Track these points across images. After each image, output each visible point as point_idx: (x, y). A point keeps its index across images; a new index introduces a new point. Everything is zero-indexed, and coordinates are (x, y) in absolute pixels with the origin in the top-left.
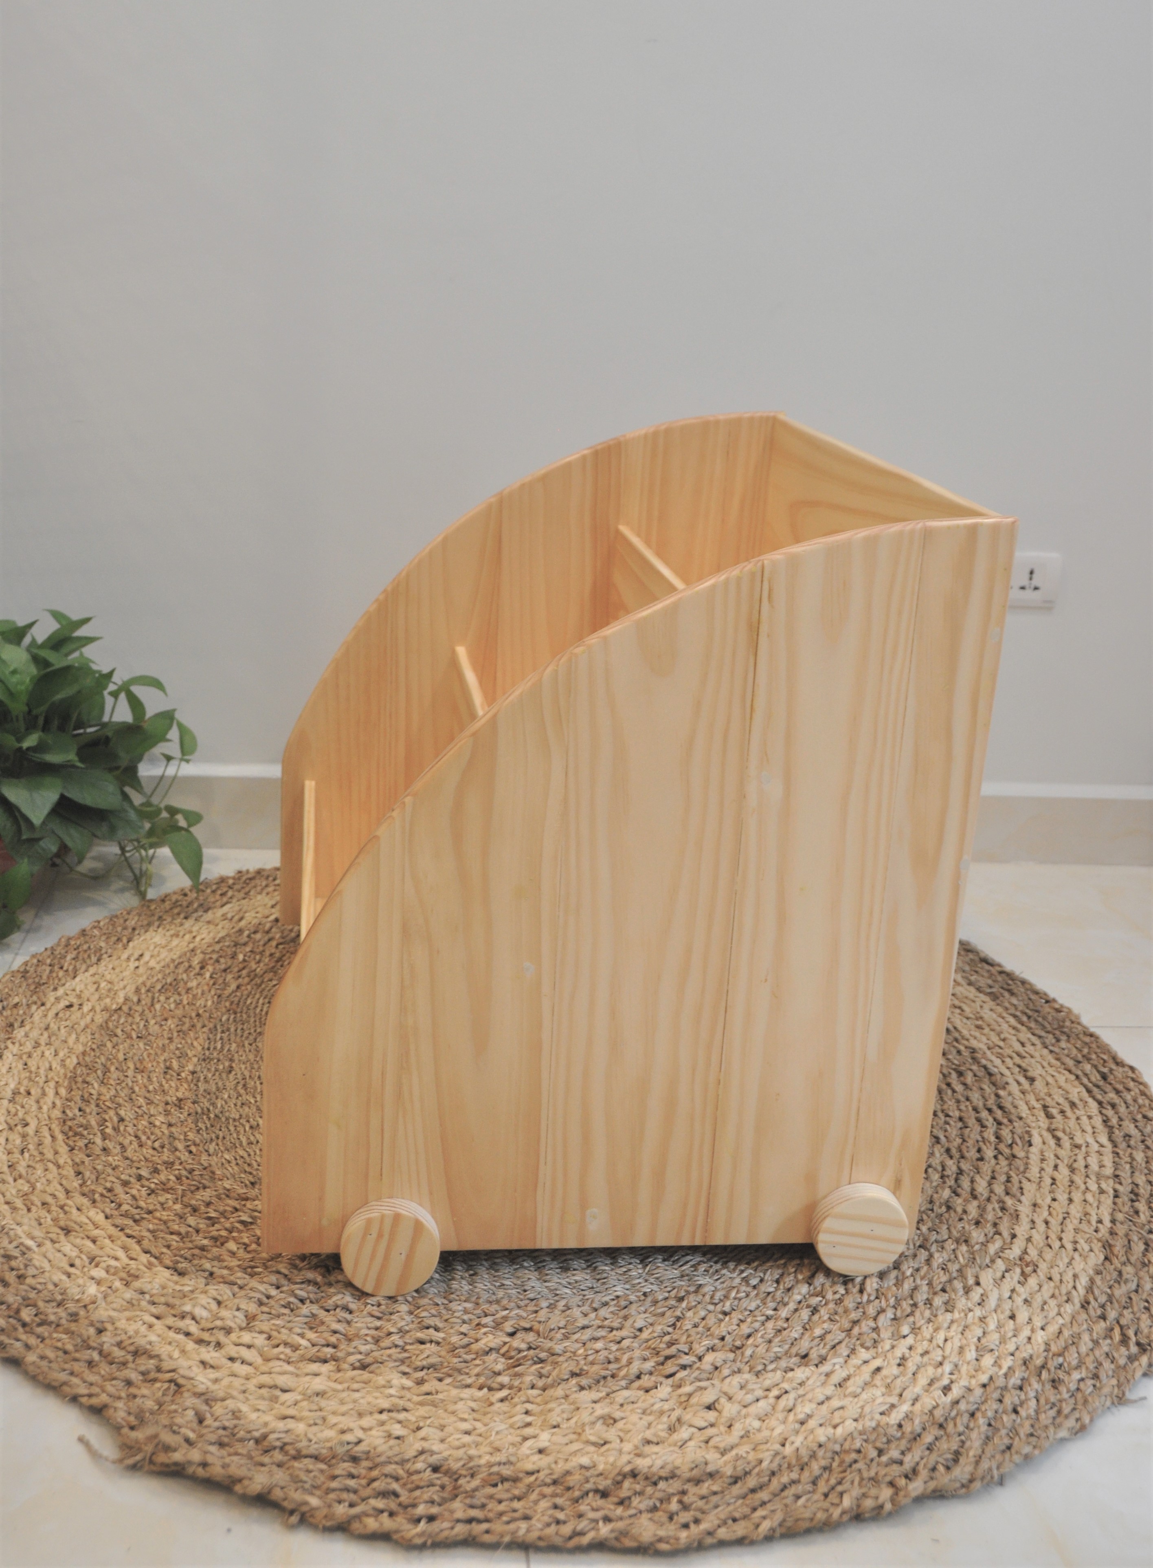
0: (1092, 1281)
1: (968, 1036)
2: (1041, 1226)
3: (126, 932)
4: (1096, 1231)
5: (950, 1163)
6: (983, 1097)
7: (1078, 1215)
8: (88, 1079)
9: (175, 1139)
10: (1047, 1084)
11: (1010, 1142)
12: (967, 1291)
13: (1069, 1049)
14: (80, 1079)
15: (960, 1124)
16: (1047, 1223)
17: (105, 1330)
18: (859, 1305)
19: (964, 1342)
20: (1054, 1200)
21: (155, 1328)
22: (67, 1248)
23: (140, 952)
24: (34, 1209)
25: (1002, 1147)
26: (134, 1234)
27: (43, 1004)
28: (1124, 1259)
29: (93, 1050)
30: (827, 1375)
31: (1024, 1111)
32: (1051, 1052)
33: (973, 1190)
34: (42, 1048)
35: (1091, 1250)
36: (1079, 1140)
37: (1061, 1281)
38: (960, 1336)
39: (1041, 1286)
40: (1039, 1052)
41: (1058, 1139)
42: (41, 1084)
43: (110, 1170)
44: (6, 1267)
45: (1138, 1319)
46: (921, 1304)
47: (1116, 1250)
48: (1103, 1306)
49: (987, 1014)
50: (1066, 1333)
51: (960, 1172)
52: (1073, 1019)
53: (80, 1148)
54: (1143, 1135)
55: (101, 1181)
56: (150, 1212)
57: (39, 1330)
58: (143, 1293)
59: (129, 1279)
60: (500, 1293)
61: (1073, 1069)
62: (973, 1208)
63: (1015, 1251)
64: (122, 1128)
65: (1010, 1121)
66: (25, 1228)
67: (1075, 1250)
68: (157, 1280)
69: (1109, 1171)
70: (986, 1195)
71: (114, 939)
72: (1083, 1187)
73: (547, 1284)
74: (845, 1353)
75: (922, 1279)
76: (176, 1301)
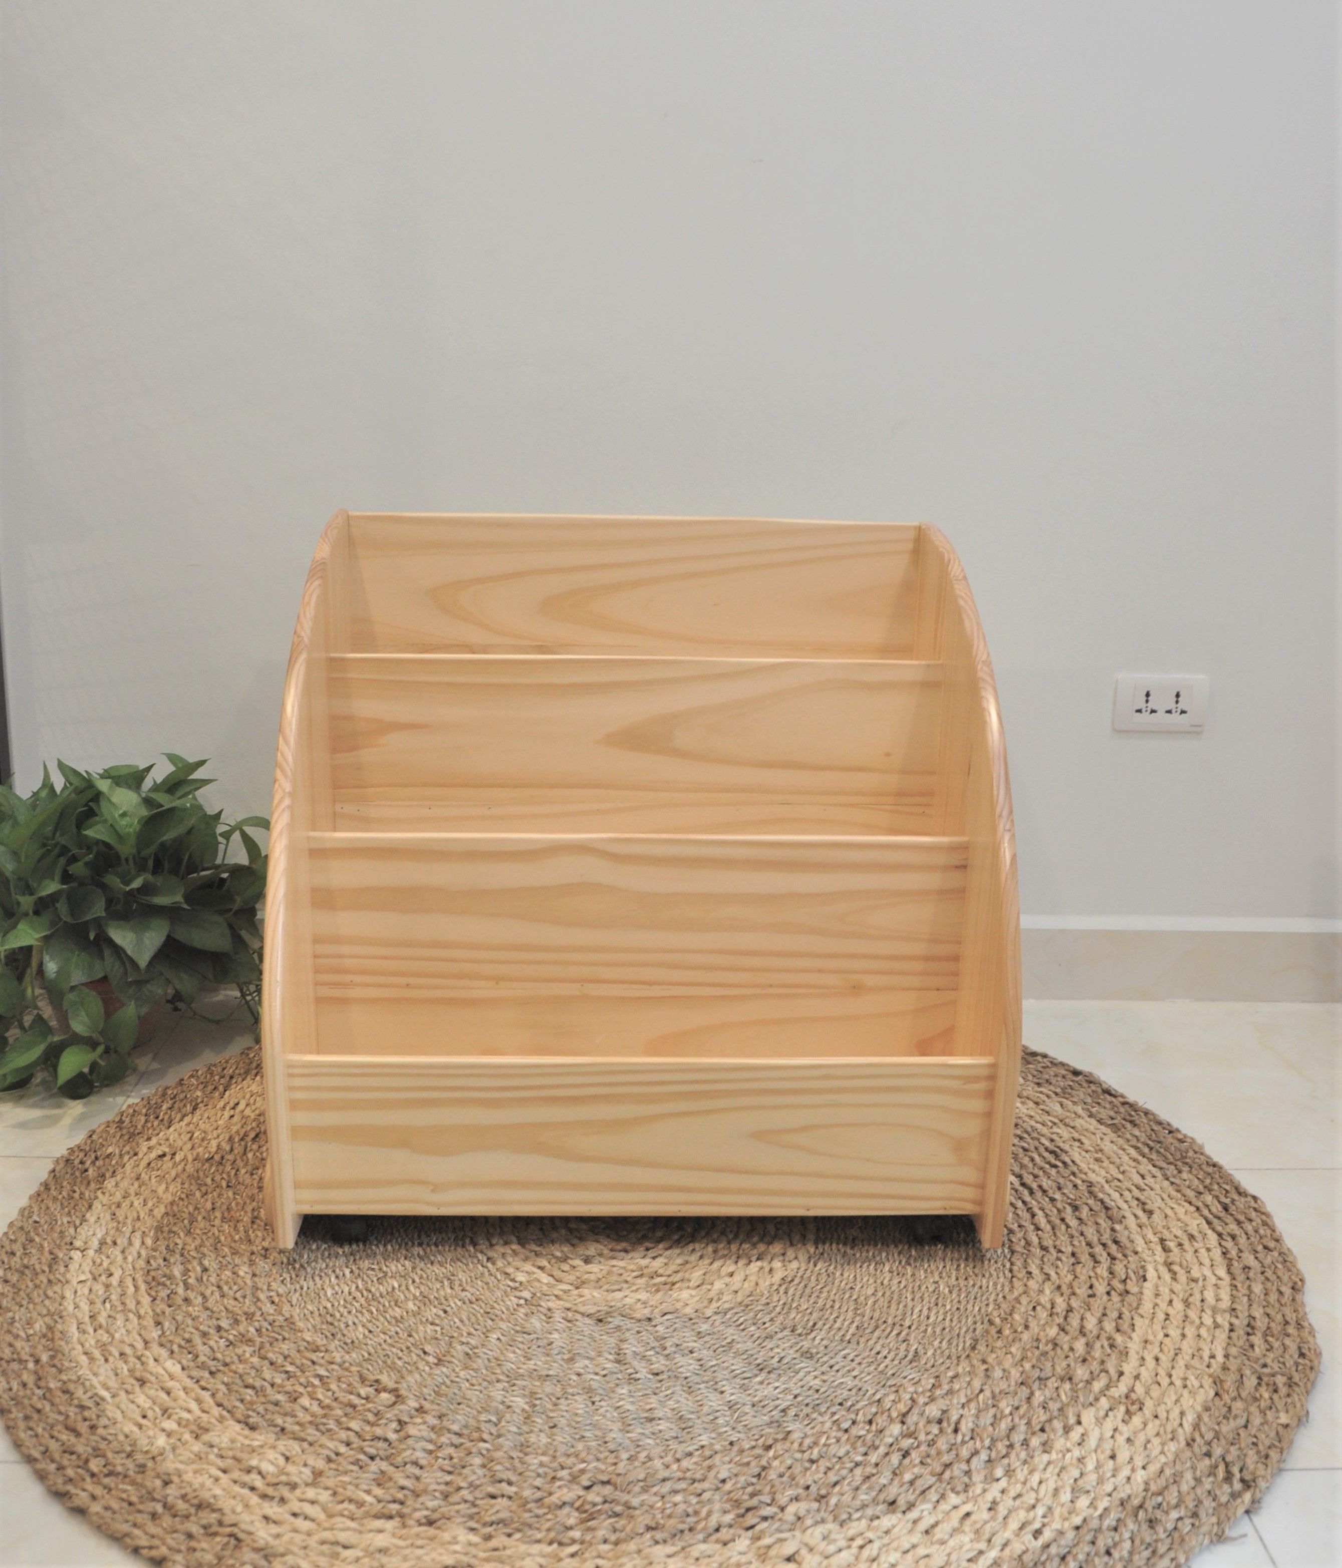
0: (1199, 1417)
1: (1086, 1170)
2: (1150, 1363)
3: (222, 1081)
4: (1208, 1366)
5: (1059, 1300)
6: (1098, 1231)
7: (1190, 1351)
8: (175, 1229)
9: (257, 1289)
10: (1166, 1216)
11: (1124, 1277)
12: (1067, 1430)
13: (1190, 1180)
14: (166, 1229)
15: (1073, 1260)
16: (1157, 1359)
17: (171, 1482)
18: (952, 1447)
19: (1060, 1483)
20: (1167, 1335)
21: (221, 1481)
22: (141, 1399)
23: (236, 1102)
24: (111, 1359)
25: (1116, 1283)
26: (208, 1386)
27: (136, 1154)
28: (1235, 1394)
29: (183, 1200)
30: (915, 1522)
31: (1140, 1245)
32: (1172, 1183)
33: (1082, 1327)
34: (132, 1198)
35: (1201, 1386)
36: (1195, 1274)
37: (1167, 1419)
38: (1055, 1477)
39: (1145, 1425)
40: (1159, 1184)
41: (1175, 1273)
42: (127, 1235)
43: (189, 1322)
44: (79, 1418)
45: (1245, 1455)
46: (1017, 1446)
47: (1227, 1385)
48: (1209, 1444)
49: (1107, 1146)
50: (1168, 1472)
51: (1070, 1310)
52: (1196, 1149)
53: (162, 1299)
54: (1263, 1266)
55: (180, 1332)
56: (226, 1365)
57: (106, 1481)
58: (212, 1446)
59: (199, 1432)
60: (580, 1446)
61: (1194, 1200)
62: (1080, 1346)
63: (1122, 1388)
64: (205, 1278)
65: (1125, 1256)
66: (101, 1378)
67: (1185, 1386)
68: (227, 1434)
69: (1226, 1303)
70: (1095, 1332)
71: (210, 1088)
72: (1197, 1321)
73: (630, 1435)
74: (935, 1499)
75: (1021, 1418)
76: (244, 1456)
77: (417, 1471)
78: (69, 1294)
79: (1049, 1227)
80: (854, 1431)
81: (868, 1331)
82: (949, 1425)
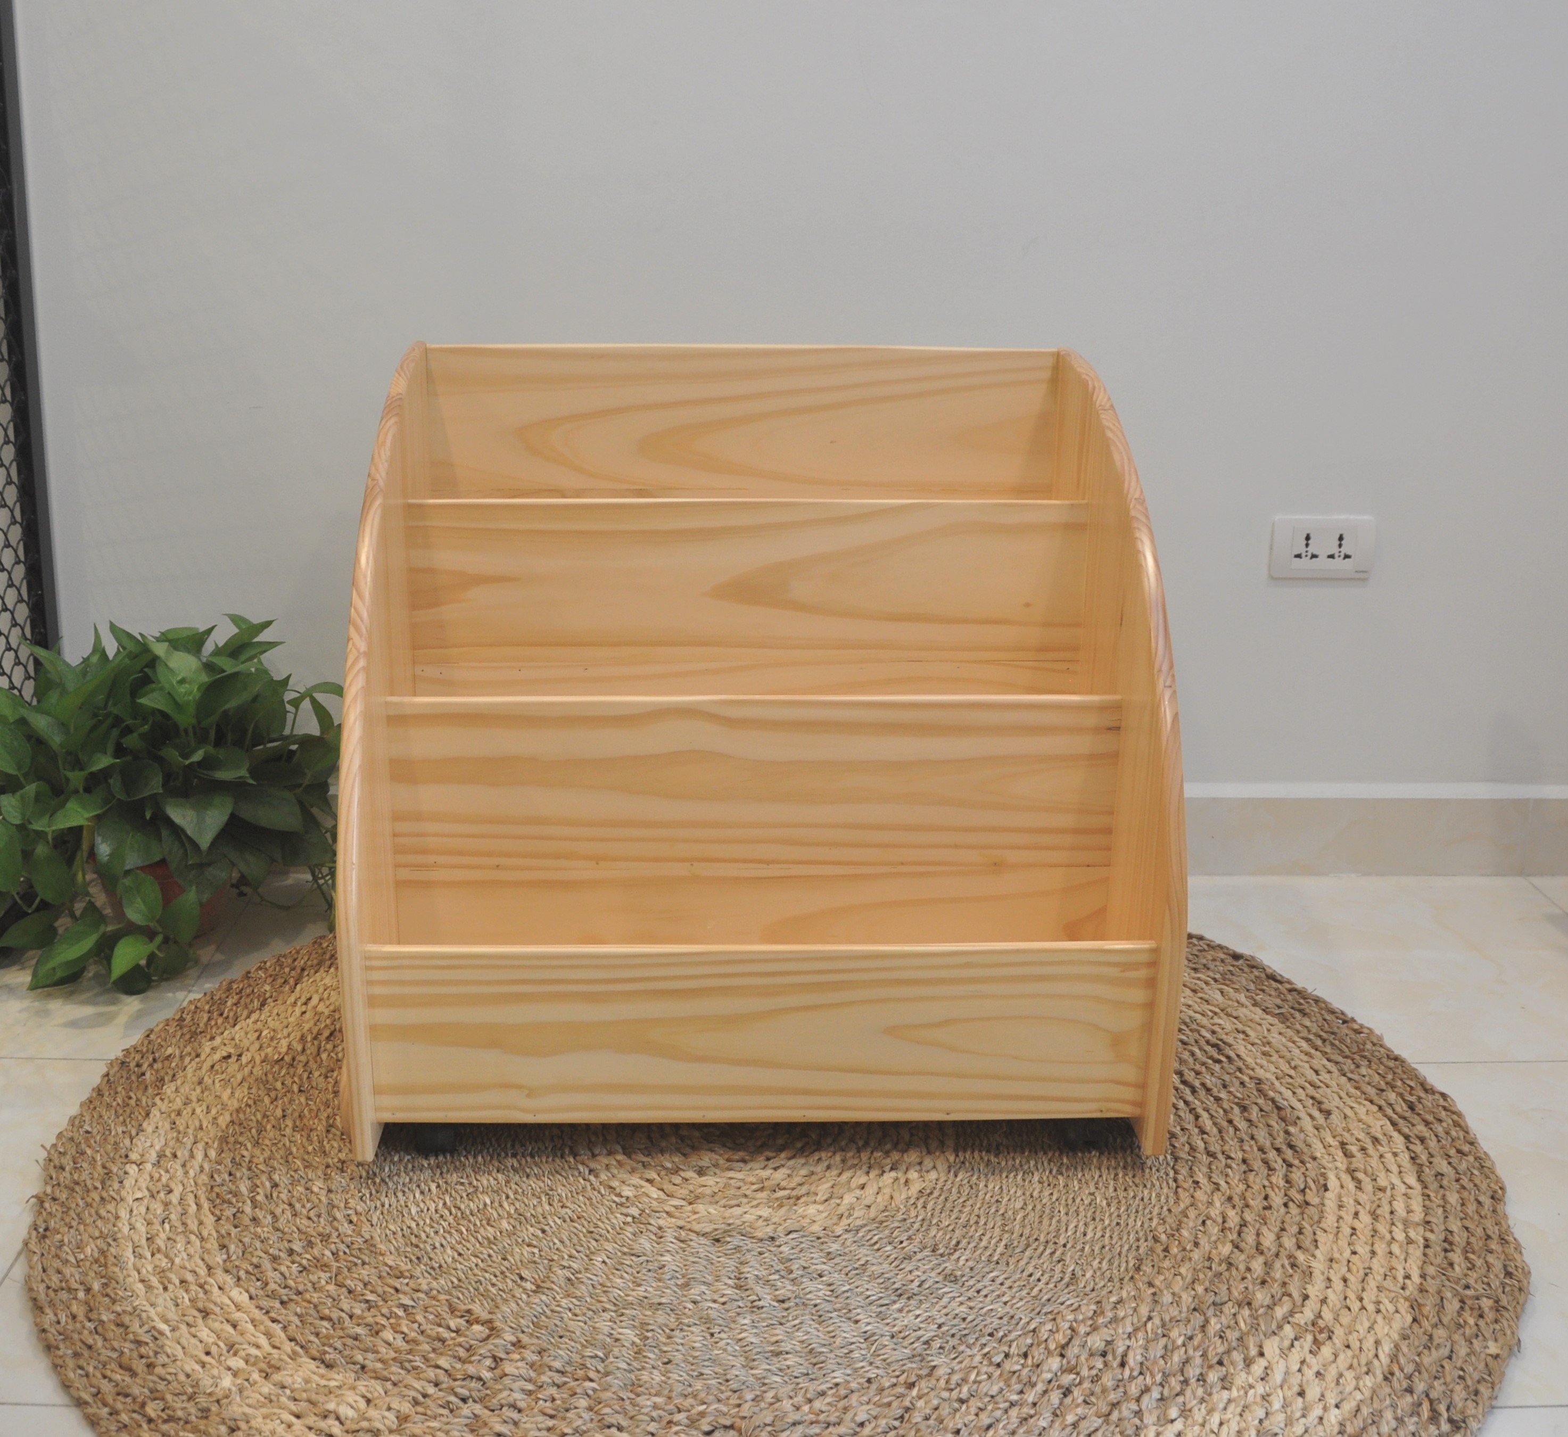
0: (1397, 1347)
1: (1254, 1065)
2: (1338, 1284)
3: (293, 973)
4: (1403, 1288)
5: (1231, 1213)
6: (1271, 1135)
7: (1382, 1271)
8: (241, 1139)
9: (334, 1207)
10: (1346, 1117)
11: (1302, 1187)
12: (1248, 1362)
13: (1370, 1076)
14: (231, 1140)
15: (1244, 1167)
16: (1345, 1280)
17: (239, 1429)
18: (1119, 1383)
19: (1243, 1425)
20: (1354, 1253)
21: (294, 1428)
22: (204, 1333)
23: (308, 996)
24: (170, 1287)
25: (1293, 1193)
26: (279, 1318)
27: (198, 1056)
28: (1436, 1319)
29: (250, 1106)
31: (1319, 1151)
32: (1350, 1079)
33: (1259, 1244)
34: (194, 1104)
35: (1397, 1311)
36: (1382, 1182)
37: (1361, 1349)
38: (1238, 1418)
39: (1336, 1356)
40: (1335, 1080)
41: (1359, 1182)
42: (189, 1146)
43: (258, 1244)
44: (135, 1354)
45: (1452, 1391)
46: (1193, 1381)
47: (1426, 1310)
48: (1410, 1377)
49: (1275, 1038)
50: (1365, 1411)
51: (1244, 1224)
52: (1375, 1041)
53: (228, 1218)
54: (1457, 1172)
55: (248, 1256)
56: (299, 1293)
57: (165, 1427)
58: (283, 1387)
59: (269, 1370)
60: (698, 1385)
61: (1375, 1099)
62: (1257, 1265)
63: (1308, 1314)
64: (275, 1195)
65: (1302, 1162)
66: (159, 1309)
67: (1378, 1311)
68: (301, 1373)
69: (1418, 1216)
70: (1274, 1250)
71: (280, 981)
72: (1388, 1236)
73: (754, 1372)
75: (1195, 1350)
76: (321, 1398)
77: (515, 1415)
78: (123, 1214)
79: (1215, 1130)
80: (1008, 1366)
81: (1018, 1250)
82: (1115, 1359)
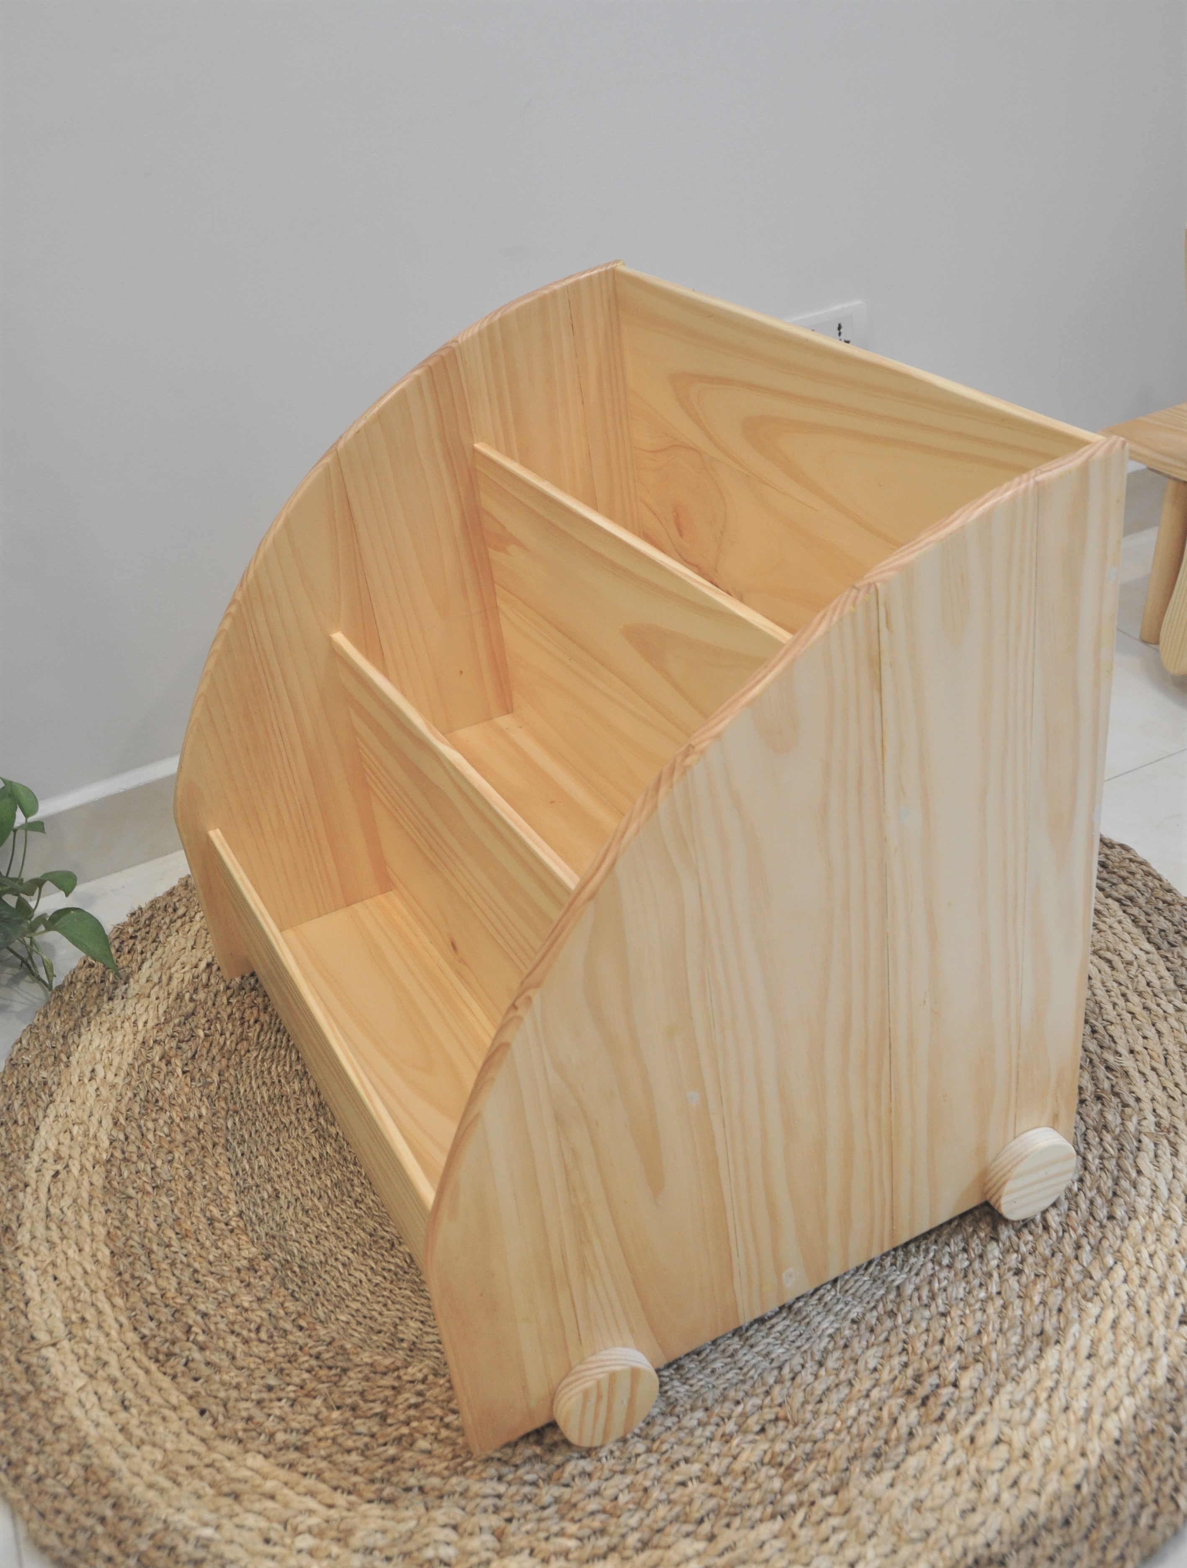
2: (1152, 1077)
3: (58, 1046)
7: (1175, 1049)
8: (136, 1272)
9: (276, 1318)
12: (1136, 1186)
14: (127, 1277)
16: (1154, 1069)
18: (1054, 1248)
19: (1167, 1251)
20: (1146, 1038)
23: (90, 1069)
24: (183, 1481)
26: (308, 1469)
27: (27, 1185)
29: (118, 1228)
30: (1074, 1348)
34: (60, 1247)
38: (1159, 1245)
42: (89, 1300)
43: (233, 1393)
46: (1106, 1223)
53: (183, 1373)
55: (233, 1412)
56: (309, 1433)
58: (369, 1550)
59: (343, 1537)
62: (1087, 1082)
63: (1150, 1119)
64: (212, 1328)
66: (189, 1512)
68: (372, 1525)
69: (1169, 981)
72: (1160, 1011)
74: (1076, 1316)
78: (78, 1412)
